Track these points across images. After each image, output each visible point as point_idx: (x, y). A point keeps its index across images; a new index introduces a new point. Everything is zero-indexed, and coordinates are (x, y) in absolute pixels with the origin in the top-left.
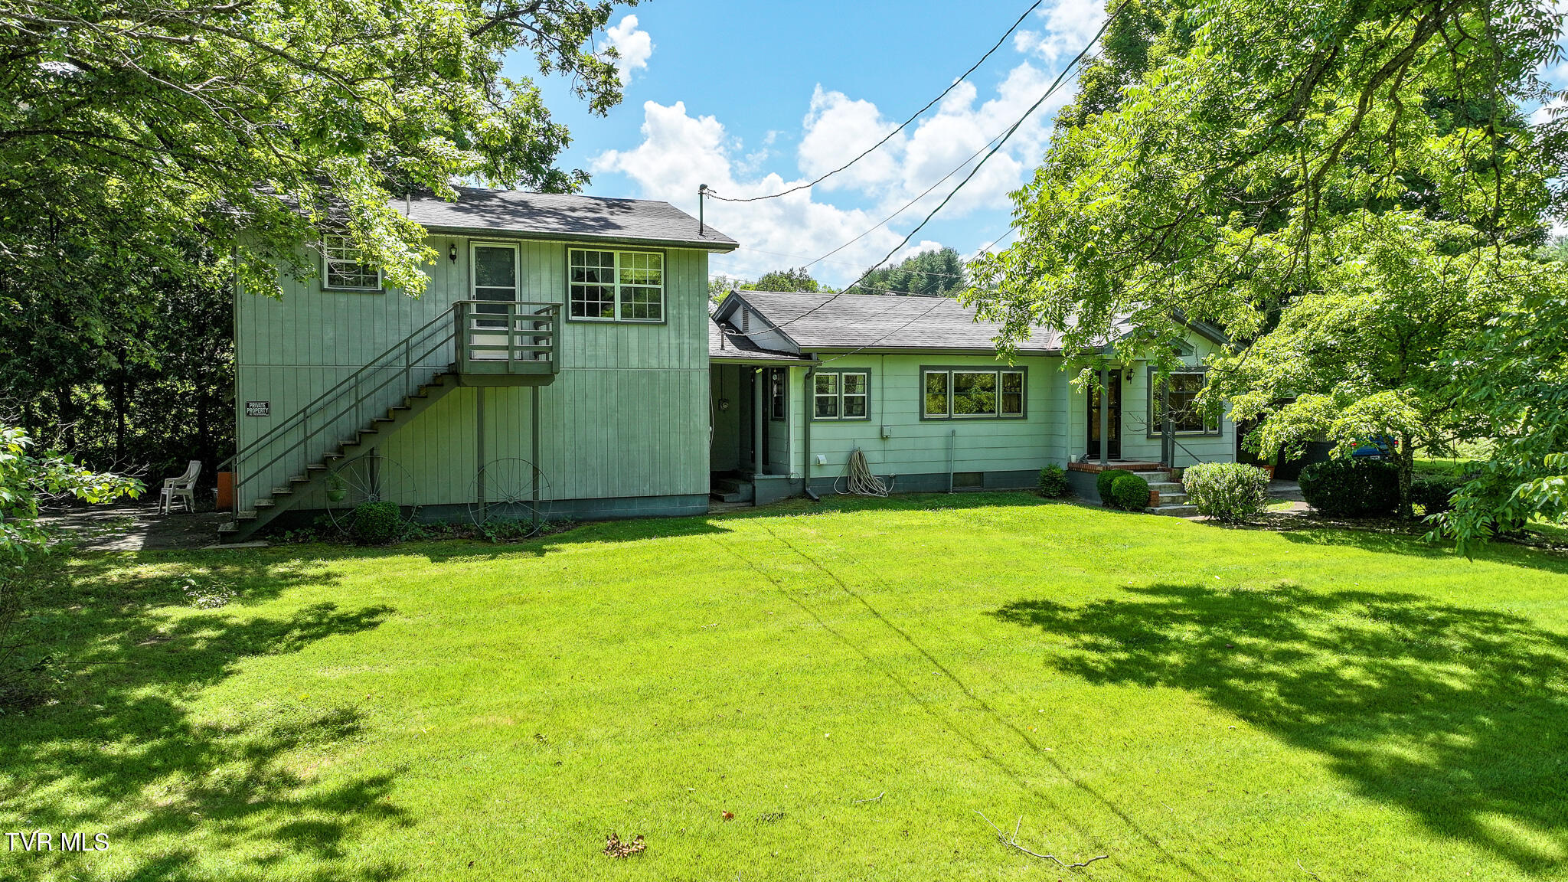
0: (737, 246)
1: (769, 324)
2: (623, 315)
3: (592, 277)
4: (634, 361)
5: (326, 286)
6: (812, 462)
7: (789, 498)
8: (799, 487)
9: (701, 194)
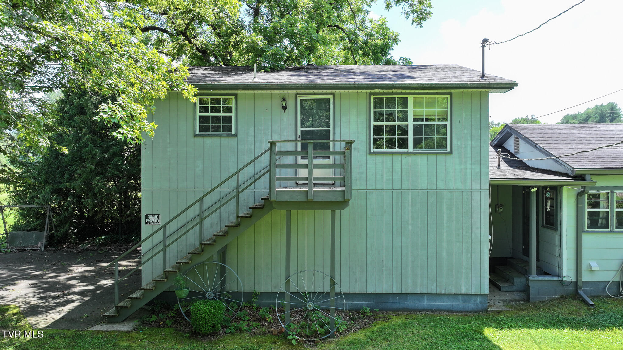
0: (516, 85)
1: (540, 150)
2: (415, 146)
3: (390, 117)
4: (424, 184)
5: (198, 132)
6: (584, 266)
7: (562, 297)
8: (572, 288)
9: (483, 47)
